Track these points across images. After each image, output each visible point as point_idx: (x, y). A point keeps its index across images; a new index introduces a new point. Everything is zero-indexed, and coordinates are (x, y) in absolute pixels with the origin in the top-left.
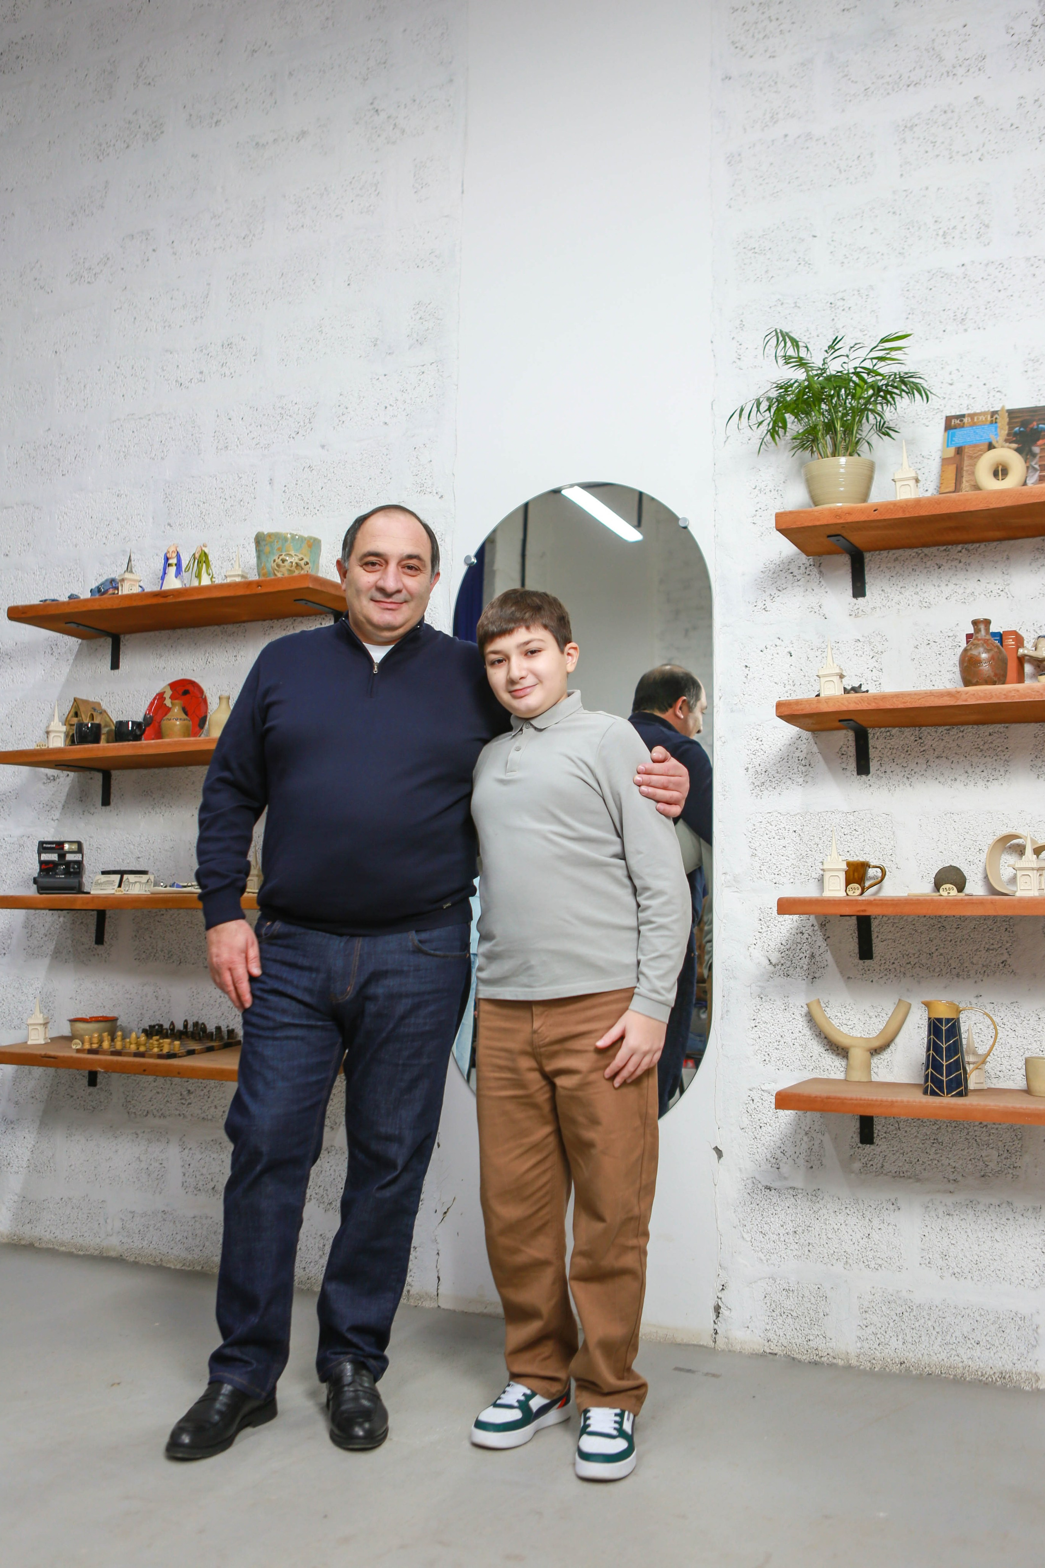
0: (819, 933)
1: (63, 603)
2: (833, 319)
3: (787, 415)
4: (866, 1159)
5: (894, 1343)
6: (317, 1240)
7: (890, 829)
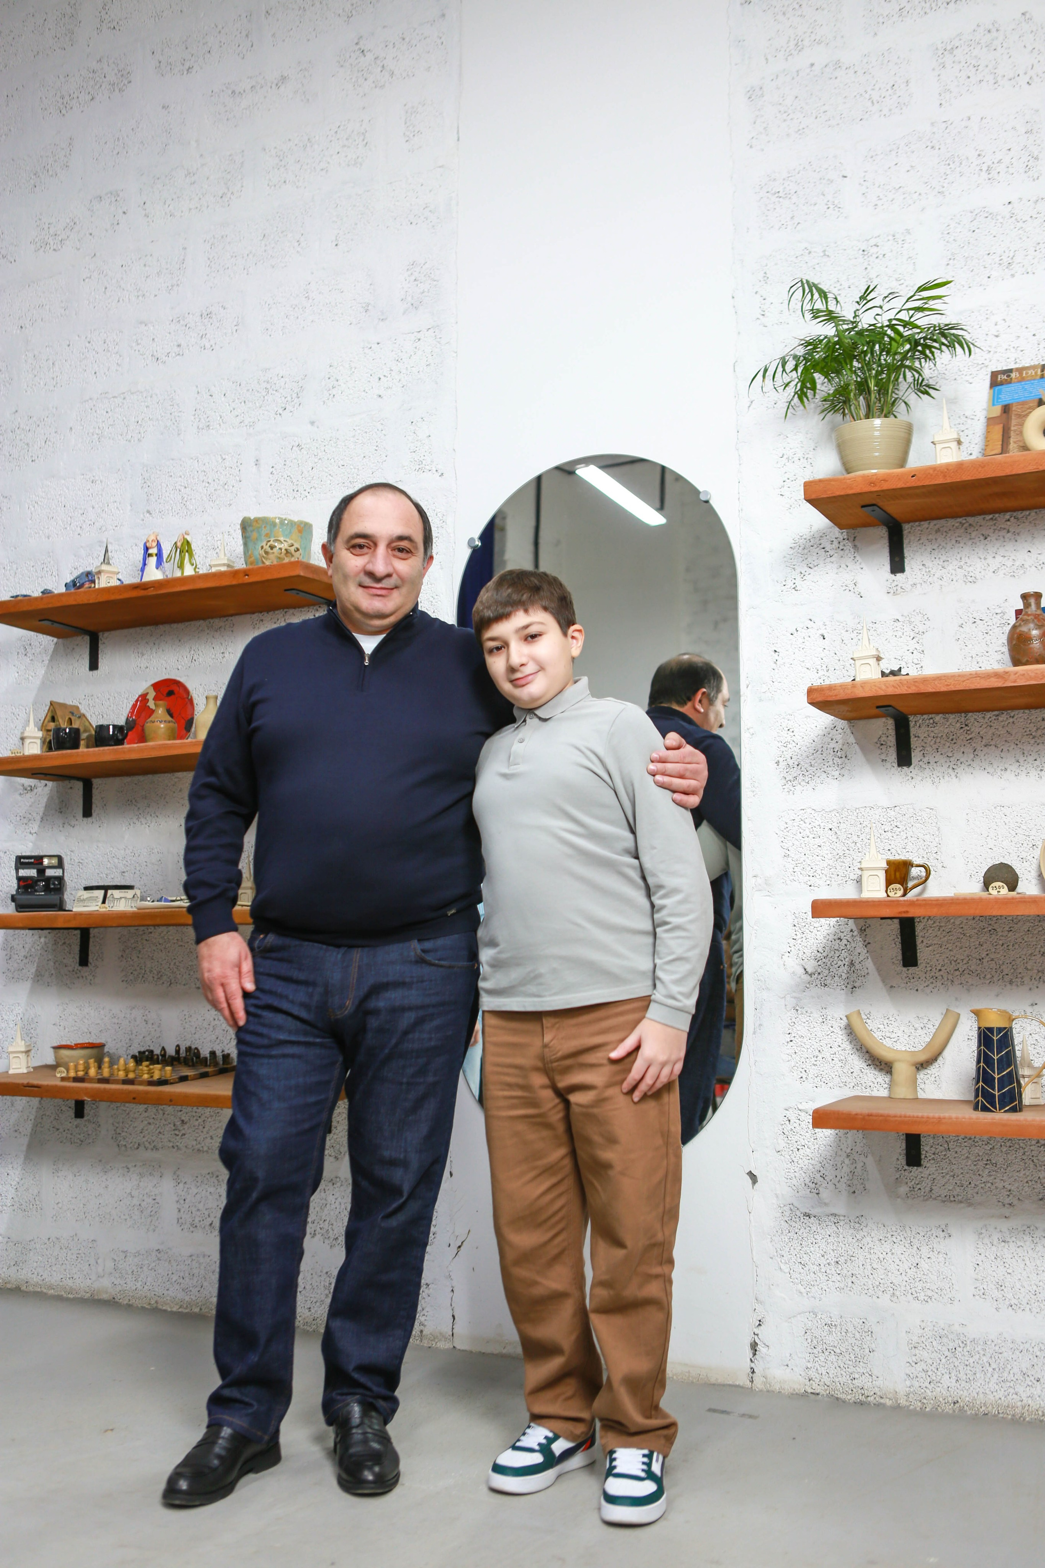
0: (859, 939)
1: (36, 599)
2: (866, 268)
3: (817, 376)
4: (913, 1183)
5: (946, 1381)
6: (322, 1279)
7: (934, 824)
